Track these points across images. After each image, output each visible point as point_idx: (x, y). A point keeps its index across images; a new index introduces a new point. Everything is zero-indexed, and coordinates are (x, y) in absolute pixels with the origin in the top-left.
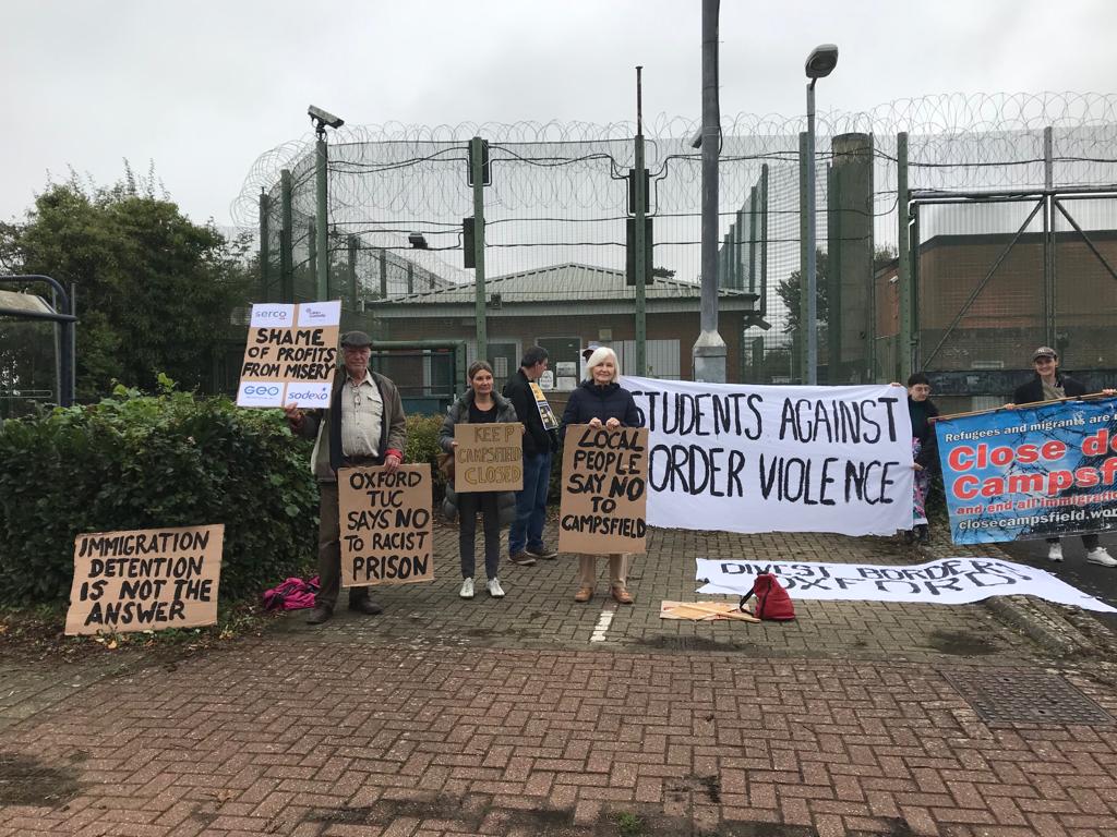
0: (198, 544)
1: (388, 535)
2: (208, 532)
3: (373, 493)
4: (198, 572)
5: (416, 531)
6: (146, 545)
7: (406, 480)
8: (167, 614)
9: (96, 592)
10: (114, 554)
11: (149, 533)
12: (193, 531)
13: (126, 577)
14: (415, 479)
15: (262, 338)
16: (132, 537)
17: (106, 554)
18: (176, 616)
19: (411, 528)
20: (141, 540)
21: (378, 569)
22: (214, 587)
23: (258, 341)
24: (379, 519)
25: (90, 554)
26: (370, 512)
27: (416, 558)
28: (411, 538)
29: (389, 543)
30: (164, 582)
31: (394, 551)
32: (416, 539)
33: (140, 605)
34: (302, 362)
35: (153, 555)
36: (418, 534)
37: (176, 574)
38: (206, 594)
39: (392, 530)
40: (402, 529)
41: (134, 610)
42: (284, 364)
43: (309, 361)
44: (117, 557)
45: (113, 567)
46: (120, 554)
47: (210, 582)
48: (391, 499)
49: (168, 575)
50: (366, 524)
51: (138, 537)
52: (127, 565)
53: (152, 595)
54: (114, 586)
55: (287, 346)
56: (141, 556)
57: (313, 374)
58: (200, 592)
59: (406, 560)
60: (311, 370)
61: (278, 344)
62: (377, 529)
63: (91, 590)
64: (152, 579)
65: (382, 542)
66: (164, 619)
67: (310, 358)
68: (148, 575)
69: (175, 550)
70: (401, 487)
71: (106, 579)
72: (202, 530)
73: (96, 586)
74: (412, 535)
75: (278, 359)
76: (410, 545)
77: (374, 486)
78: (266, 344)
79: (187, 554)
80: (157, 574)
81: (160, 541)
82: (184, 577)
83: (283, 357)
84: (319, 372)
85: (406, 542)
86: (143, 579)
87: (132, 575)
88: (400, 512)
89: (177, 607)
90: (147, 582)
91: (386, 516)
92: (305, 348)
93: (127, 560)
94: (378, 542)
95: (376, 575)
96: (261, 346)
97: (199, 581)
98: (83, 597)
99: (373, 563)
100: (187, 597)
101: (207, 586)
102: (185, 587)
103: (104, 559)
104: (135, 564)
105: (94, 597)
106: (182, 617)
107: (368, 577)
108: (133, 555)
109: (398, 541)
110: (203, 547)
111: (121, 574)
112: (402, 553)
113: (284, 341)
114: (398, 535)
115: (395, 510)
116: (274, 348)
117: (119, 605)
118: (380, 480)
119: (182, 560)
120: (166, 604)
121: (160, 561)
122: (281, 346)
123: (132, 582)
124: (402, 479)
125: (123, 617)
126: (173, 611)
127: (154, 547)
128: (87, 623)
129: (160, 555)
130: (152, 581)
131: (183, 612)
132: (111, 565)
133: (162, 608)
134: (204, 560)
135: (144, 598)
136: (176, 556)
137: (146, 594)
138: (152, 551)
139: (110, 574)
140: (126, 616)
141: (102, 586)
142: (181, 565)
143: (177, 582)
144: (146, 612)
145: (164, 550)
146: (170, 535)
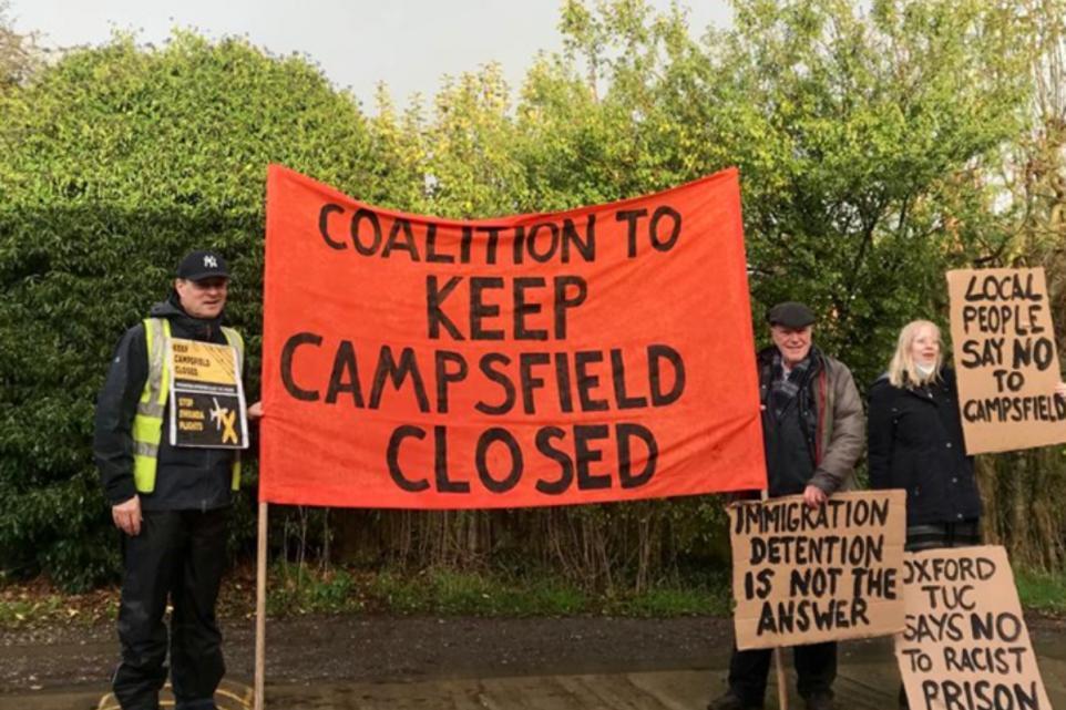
0: (877, 519)
4: (878, 558)
6: (814, 516)
8: (848, 617)
9: (763, 587)
10: (776, 530)
12: (869, 497)
13: (793, 565)
16: (795, 505)
17: (767, 529)
18: (859, 620)
22: (901, 579)
25: (748, 530)
30: (839, 571)
33: (815, 605)
35: (821, 532)
37: (854, 561)
38: (891, 589)
41: (809, 611)
44: (781, 534)
45: (777, 550)
46: (783, 529)
47: (892, 571)
49: (843, 561)
52: (792, 546)
53: (828, 590)
54: (782, 573)
56: (809, 533)
58: (883, 585)
63: (757, 585)
64: (825, 566)
66: (845, 624)
68: (819, 560)
69: (848, 525)
71: (772, 567)
72: (880, 497)
73: (761, 577)
79: (865, 531)
80: (830, 560)
81: (829, 510)
82: (862, 565)
86: (813, 566)
87: (801, 561)
89: (859, 607)
90: (819, 572)
93: (791, 539)
97: (880, 571)
98: (749, 595)
100: (869, 592)
101: (891, 578)
102: (865, 578)
103: (765, 538)
104: (802, 544)
105: (762, 594)
106: (866, 621)
108: (798, 533)
110: (882, 521)
111: (787, 560)
117: (791, 605)
119: (858, 539)
120: (843, 603)
121: (831, 540)
123: (802, 570)
125: (799, 622)
126: (855, 613)
127: (823, 520)
128: (759, 632)
129: (830, 532)
130: (825, 570)
131: (867, 614)
132: (775, 546)
133: (842, 609)
134: (886, 540)
135: (819, 594)
136: (850, 533)
137: (819, 588)
138: (821, 526)
139: (775, 560)
140: (802, 619)
141: (768, 577)
142: (857, 546)
143: (854, 572)
144: (824, 614)
145: (835, 525)
146: (842, 502)
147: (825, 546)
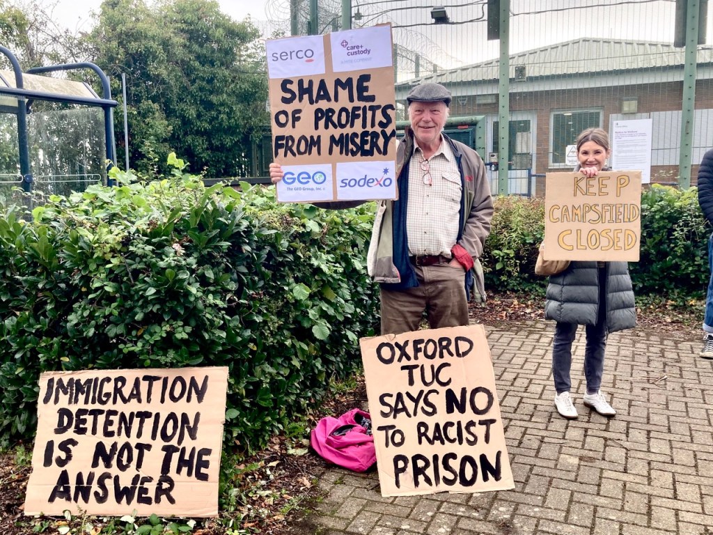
0: (194, 396)
1: (437, 426)
2: (206, 377)
3: (410, 368)
4: (193, 437)
5: (476, 418)
6: (126, 391)
7: (452, 348)
8: (152, 494)
9: (63, 455)
10: (86, 402)
11: (130, 375)
12: (188, 374)
13: (100, 436)
14: (464, 346)
15: (288, 96)
16: (108, 380)
17: (76, 401)
18: (164, 497)
19: (469, 415)
20: (120, 384)
21: (430, 472)
22: (215, 460)
23: (285, 100)
24: (421, 403)
25: (56, 401)
26: (408, 394)
27: (483, 458)
28: (472, 429)
29: (440, 435)
30: (149, 447)
31: (449, 448)
32: (479, 431)
33: (117, 479)
34: (348, 130)
35: (133, 407)
36: (481, 423)
37: (165, 437)
38: (203, 470)
39: (442, 417)
40: (456, 416)
41: (109, 484)
42: (325, 134)
43: (358, 128)
44: (90, 407)
45: (84, 421)
46: (93, 402)
47: (207, 452)
48: (436, 375)
49: (154, 437)
50: (404, 409)
51: (117, 380)
52: (101, 419)
53: (134, 465)
54: (85, 447)
55: (324, 105)
56: (120, 407)
57: (367, 147)
58: (195, 465)
59: (467, 459)
60: (364, 142)
61: (311, 102)
62: (421, 417)
63: (58, 453)
64: (133, 441)
65: (430, 434)
66: (148, 501)
67: (358, 122)
68: (128, 434)
69: (162, 401)
70: (447, 358)
71: (76, 437)
72: (199, 373)
73: (63, 446)
74: (471, 423)
75: (317, 128)
76: (472, 439)
77: (408, 358)
78: (296, 105)
79: (180, 408)
80: (139, 435)
81: (144, 386)
82: (174, 442)
83: (322, 123)
84: (374, 145)
85: (465, 434)
86: (121, 440)
87: (108, 434)
88: (450, 394)
89: (165, 485)
90: (127, 446)
91: (432, 398)
92: (350, 107)
93: (101, 412)
94: (425, 434)
95: (428, 480)
96: (289, 108)
97: (194, 449)
98: (48, 462)
99: (421, 463)
100: (179, 471)
101: (205, 458)
102: (176, 456)
103: (74, 409)
104: (112, 418)
105: (61, 463)
106: (172, 501)
107: (417, 484)
108: (109, 406)
109: (452, 432)
110: (200, 399)
111: (94, 432)
112: (462, 450)
113: (319, 97)
114: (451, 424)
115: (443, 390)
116: (308, 110)
117: (91, 477)
118: (417, 350)
119: (172, 416)
120: (149, 479)
121: (144, 415)
122: (316, 106)
123: (108, 443)
124: (447, 347)
125: (96, 494)
126: (159, 491)
127: (136, 395)
128: (51, 500)
129: (144, 407)
130: (133, 445)
131: (172, 493)
132: (82, 417)
133: (146, 485)
134: (201, 418)
135: (122, 467)
136: (165, 409)
137: (125, 463)
138: (134, 401)
139: (81, 431)
140: (100, 492)
141: (70, 446)
142: (171, 423)
143: (164, 449)
144: (126, 488)
145: (149, 401)
146: (157, 378)
147: (136, 421)
